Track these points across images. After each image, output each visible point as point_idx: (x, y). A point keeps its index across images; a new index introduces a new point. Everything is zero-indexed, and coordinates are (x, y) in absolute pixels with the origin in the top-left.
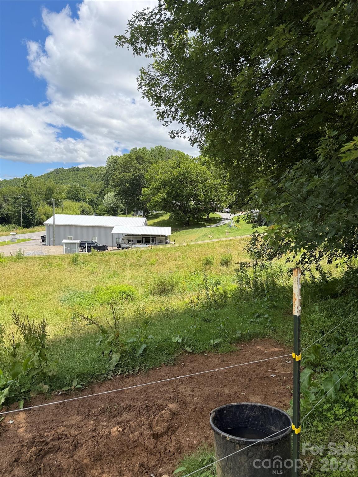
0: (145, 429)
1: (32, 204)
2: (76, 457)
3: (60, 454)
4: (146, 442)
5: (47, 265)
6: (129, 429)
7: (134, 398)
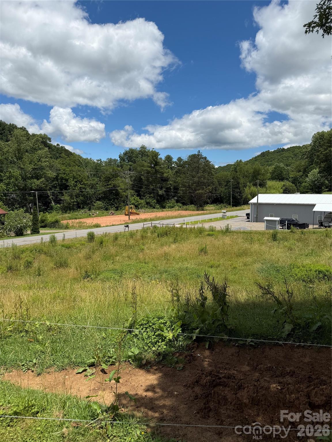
0: (302, 395)
1: (240, 185)
2: (238, 395)
3: (228, 389)
4: (301, 406)
5: (249, 239)
6: (287, 390)
7: (300, 367)
